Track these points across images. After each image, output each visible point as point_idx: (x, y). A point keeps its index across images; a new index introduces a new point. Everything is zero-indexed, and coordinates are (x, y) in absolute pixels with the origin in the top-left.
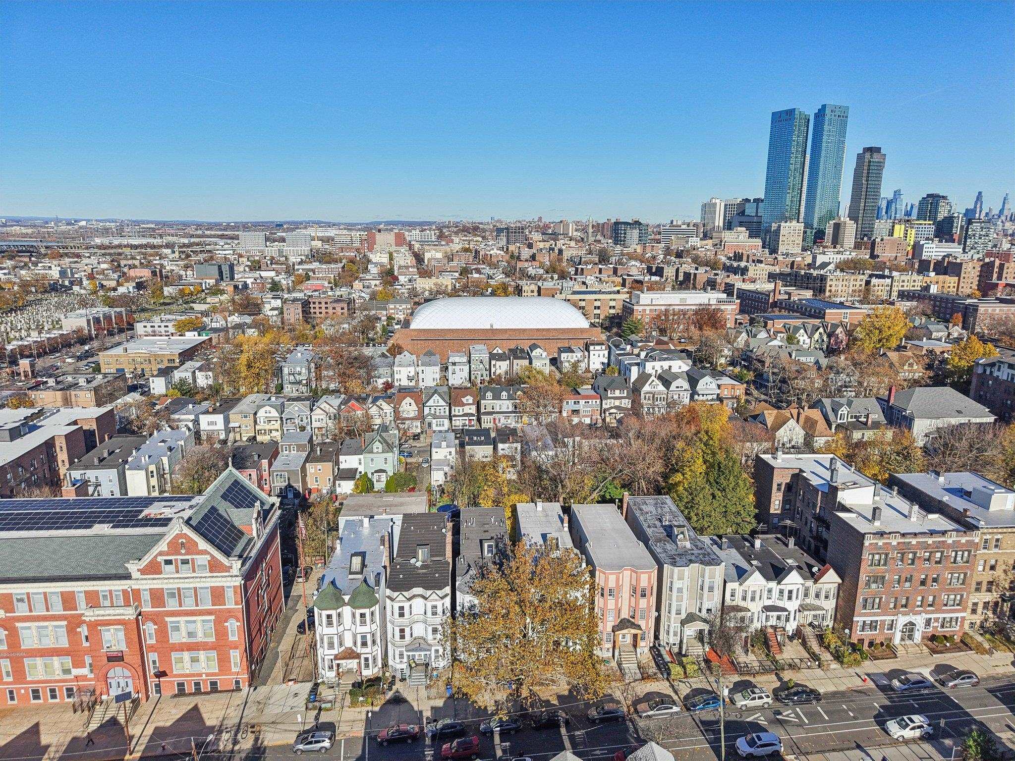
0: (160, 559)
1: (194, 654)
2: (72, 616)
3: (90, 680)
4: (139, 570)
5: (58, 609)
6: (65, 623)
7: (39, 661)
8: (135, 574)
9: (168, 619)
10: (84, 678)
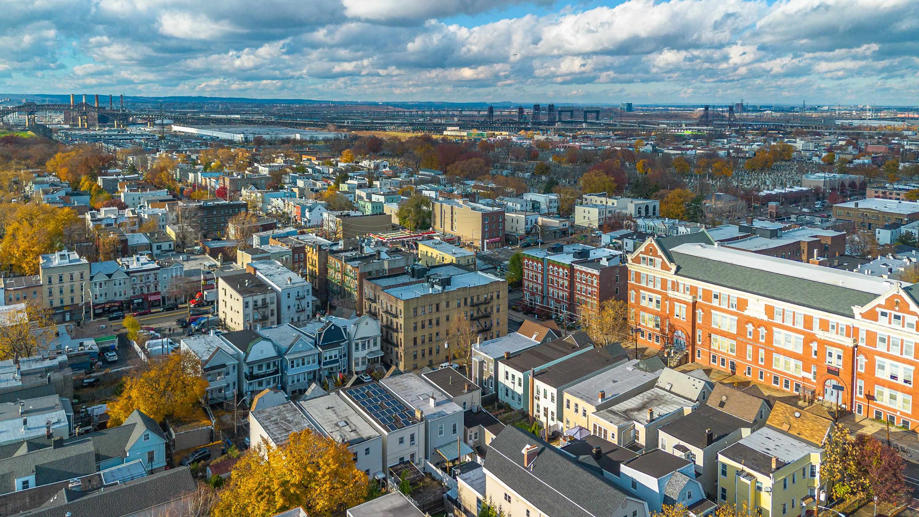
0: (879, 310)
1: (894, 392)
2: (809, 333)
3: (813, 383)
4: (861, 314)
5: (800, 326)
6: (803, 337)
7: (782, 358)
8: (858, 316)
9: (877, 357)
10: (809, 380)
